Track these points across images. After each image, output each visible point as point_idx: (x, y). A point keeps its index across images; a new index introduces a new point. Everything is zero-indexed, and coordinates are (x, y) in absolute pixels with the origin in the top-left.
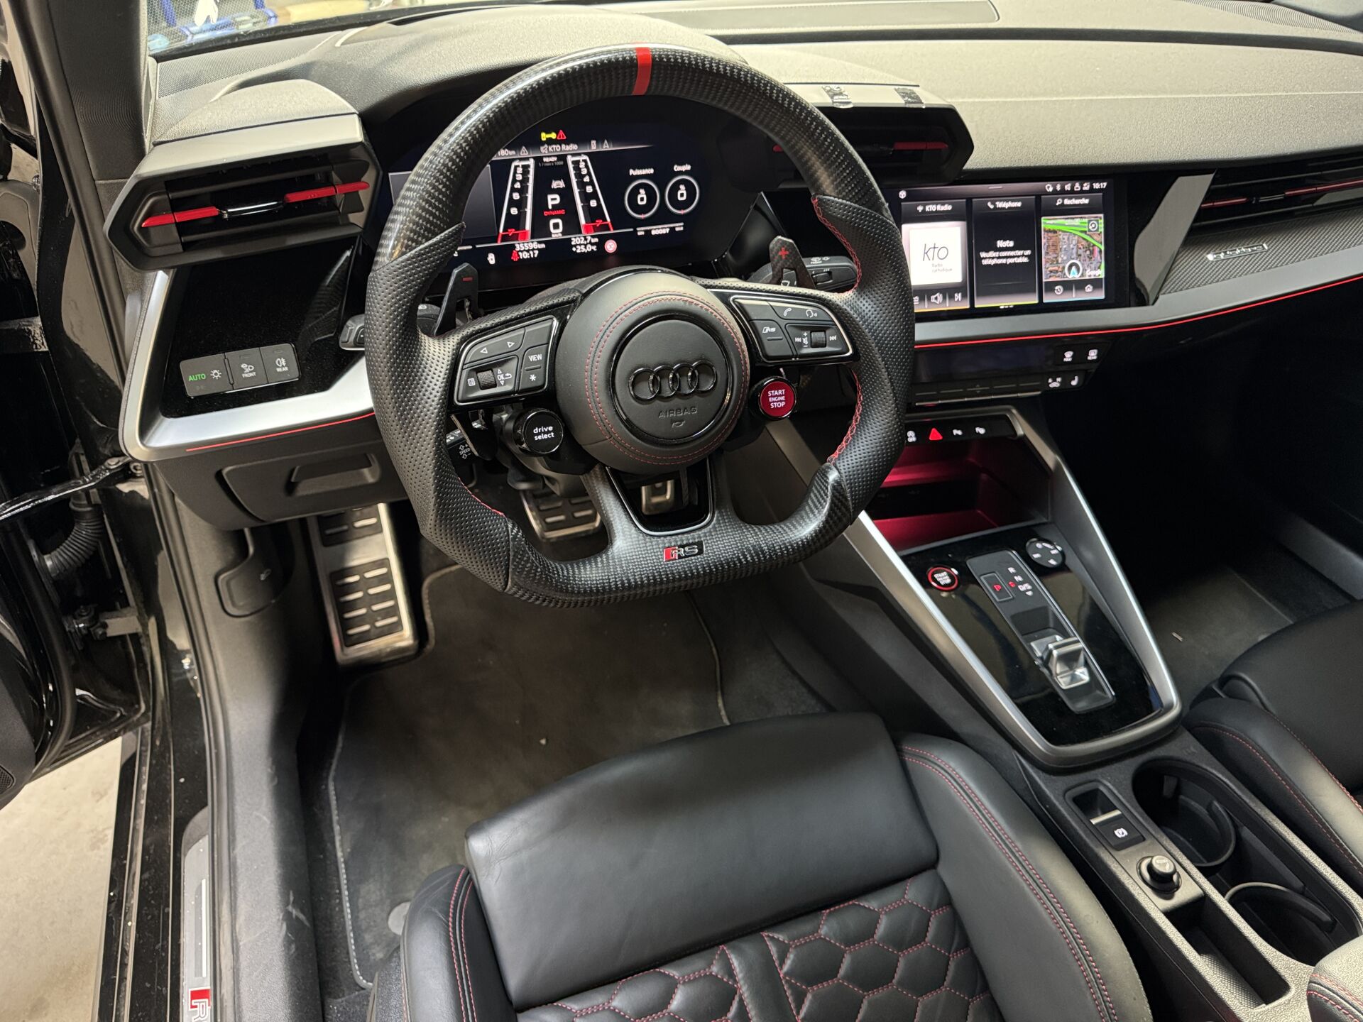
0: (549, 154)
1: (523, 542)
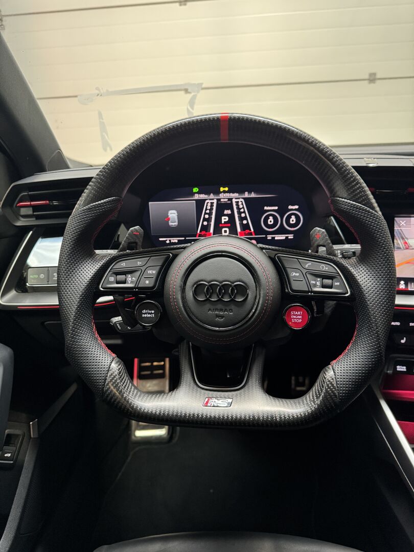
0: (224, 197)
1: (116, 373)
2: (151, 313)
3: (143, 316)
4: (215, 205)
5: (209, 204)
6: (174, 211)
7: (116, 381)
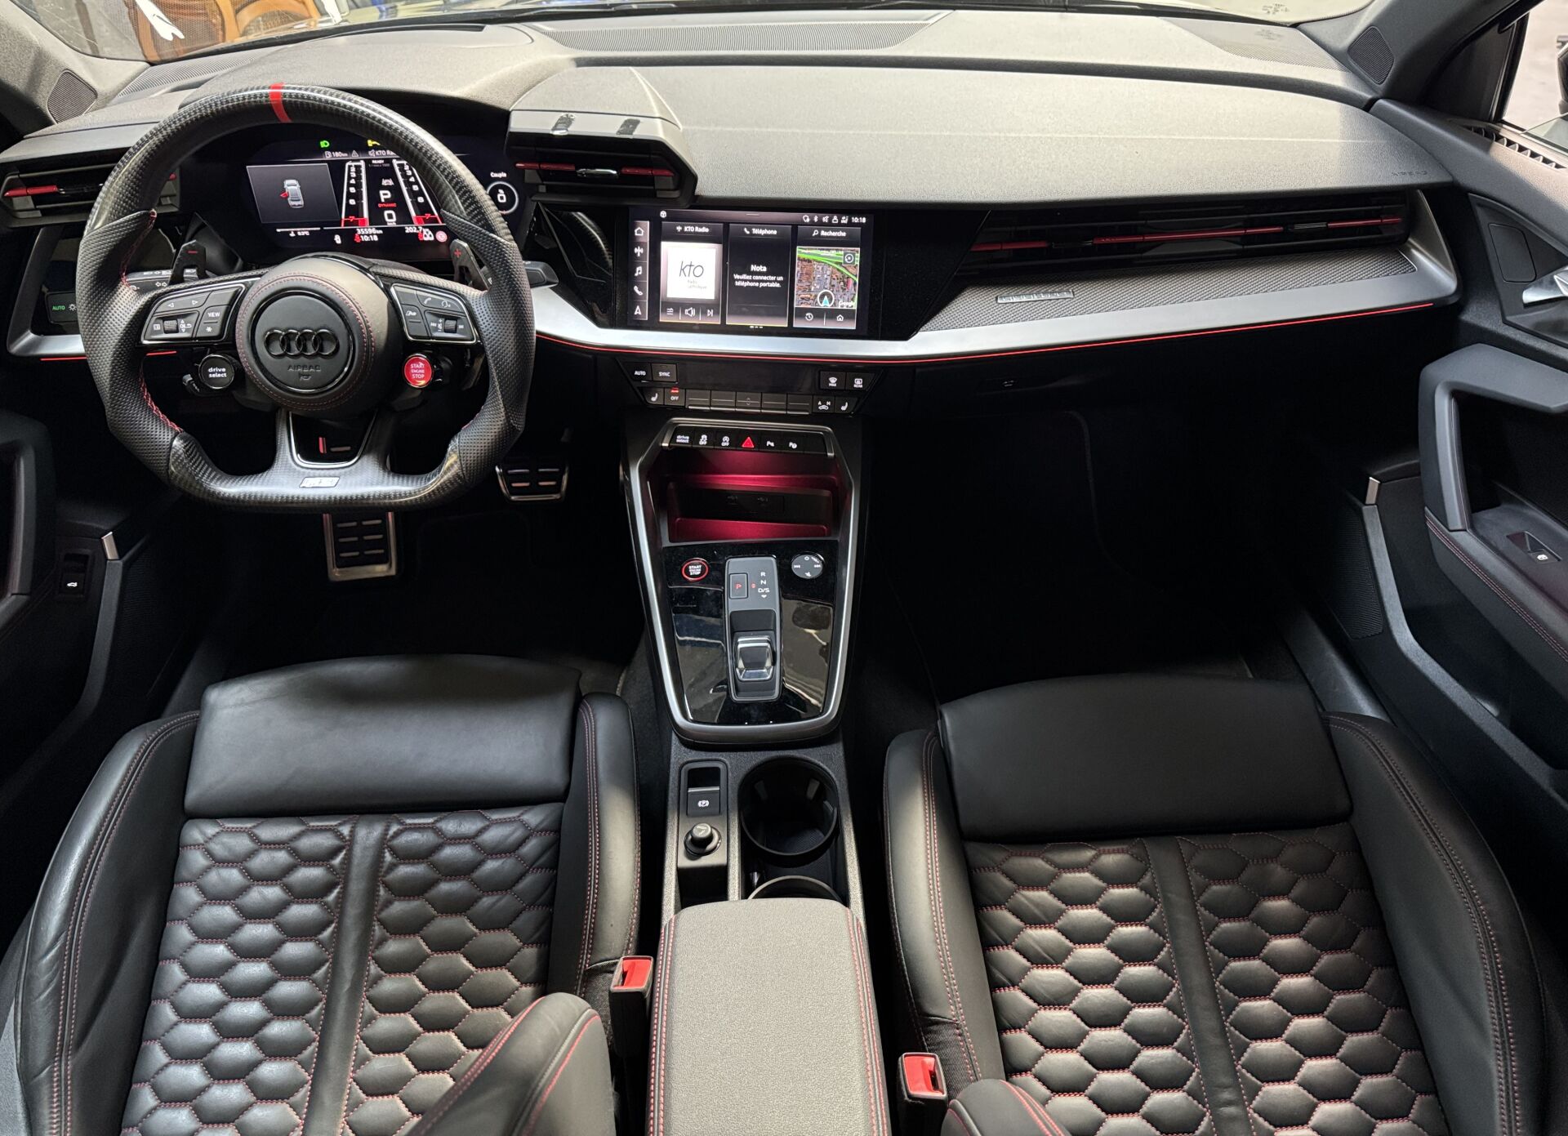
0: (376, 157)
1: (181, 451)
2: (221, 373)
3: (210, 376)
4: (363, 169)
5: (353, 169)
6: (294, 182)
7: (182, 461)
